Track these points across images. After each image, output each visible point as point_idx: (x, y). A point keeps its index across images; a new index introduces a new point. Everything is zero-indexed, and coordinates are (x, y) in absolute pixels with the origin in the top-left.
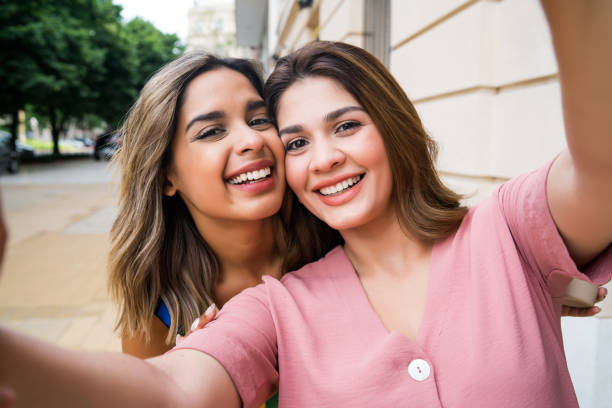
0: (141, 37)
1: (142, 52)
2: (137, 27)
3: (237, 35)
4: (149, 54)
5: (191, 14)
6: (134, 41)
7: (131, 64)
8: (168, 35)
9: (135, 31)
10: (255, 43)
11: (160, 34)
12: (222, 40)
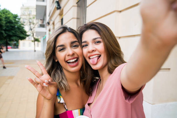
0: (6, 15)
1: (6, 20)
2: (5, 12)
3: (36, 15)
4: (8, 20)
5: (22, 9)
6: (4, 16)
7: (3, 23)
8: (15, 15)
9: (4, 13)
10: (42, 18)
11: (12, 14)
12: (31, 17)
